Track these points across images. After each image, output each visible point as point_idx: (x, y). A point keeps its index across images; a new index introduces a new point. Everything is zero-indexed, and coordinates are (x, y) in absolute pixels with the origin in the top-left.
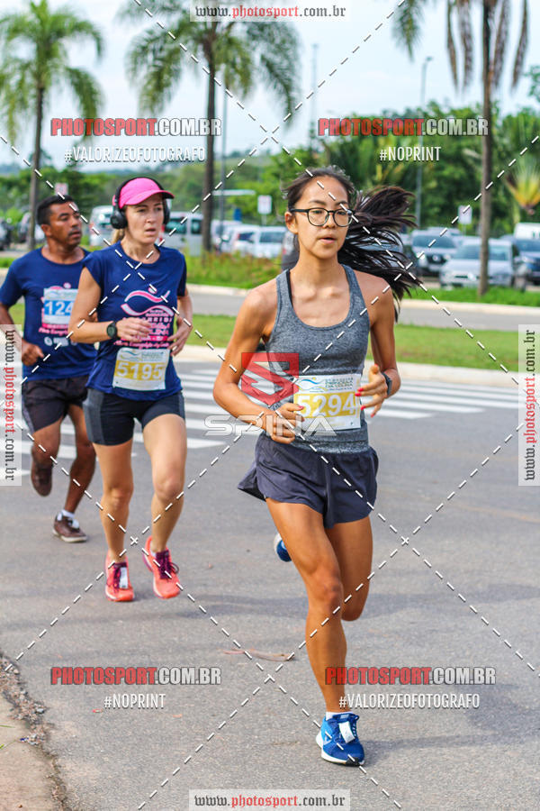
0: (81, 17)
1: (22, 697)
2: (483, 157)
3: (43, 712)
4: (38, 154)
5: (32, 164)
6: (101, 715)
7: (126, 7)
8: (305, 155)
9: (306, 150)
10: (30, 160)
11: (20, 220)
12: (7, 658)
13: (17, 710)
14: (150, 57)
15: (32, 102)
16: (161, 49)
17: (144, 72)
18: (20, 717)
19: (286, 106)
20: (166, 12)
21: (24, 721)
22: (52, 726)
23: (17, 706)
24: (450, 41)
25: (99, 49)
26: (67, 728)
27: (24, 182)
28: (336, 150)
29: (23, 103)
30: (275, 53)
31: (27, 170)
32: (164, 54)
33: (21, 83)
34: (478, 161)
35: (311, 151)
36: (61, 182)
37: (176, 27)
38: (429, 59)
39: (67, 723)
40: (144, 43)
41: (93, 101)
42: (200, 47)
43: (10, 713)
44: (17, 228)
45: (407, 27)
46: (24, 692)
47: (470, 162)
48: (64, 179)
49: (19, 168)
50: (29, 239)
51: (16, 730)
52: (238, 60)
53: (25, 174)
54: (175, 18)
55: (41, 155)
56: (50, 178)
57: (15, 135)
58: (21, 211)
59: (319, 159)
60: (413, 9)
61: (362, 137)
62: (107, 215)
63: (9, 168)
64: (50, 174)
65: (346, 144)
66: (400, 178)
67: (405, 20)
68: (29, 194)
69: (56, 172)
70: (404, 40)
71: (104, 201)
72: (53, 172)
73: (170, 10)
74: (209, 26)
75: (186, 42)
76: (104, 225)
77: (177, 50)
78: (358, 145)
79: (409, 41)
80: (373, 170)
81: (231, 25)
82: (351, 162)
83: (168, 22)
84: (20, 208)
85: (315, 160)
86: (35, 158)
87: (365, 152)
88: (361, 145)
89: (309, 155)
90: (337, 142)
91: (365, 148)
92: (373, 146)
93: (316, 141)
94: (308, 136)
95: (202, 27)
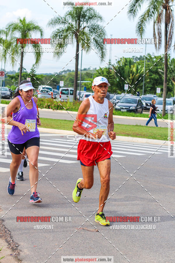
0: (36, 25)
1: (11, 241)
2: (165, 72)
3: (18, 246)
4: (21, 67)
5: (19, 71)
6: (36, 247)
7: (51, 22)
8: (107, 70)
9: (107, 68)
10: (19, 70)
11: (15, 89)
12: (7, 229)
14: (58, 38)
16: (62, 35)
18: (11, 247)
19: (101, 54)
20: (64, 24)
21: (12, 249)
22: (21, 251)
23: (10, 244)
24: (154, 34)
25: (42, 35)
26: (25, 251)
27: (17, 77)
28: (117, 69)
29: (17, 52)
30: (98, 37)
31: (18, 73)
32: (63, 37)
33: (16, 46)
34: (163, 73)
35: (109, 68)
36: (29, 77)
37: (66, 29)
40: (56, 33)
42: (74, 35)
43: (7, 246)
44: (14, 91)
45: (141, 29)
46: (12, 240)
47: (160, 73)
48: (30, 77)
49: (15, 72)
51: (9, 252)
53: (17, 74)
54: (66, 26)
55: (23, 68)
56: (25, 76)
57: (14, 62)
58: (16, 86)
59: (112, 71)
60: (143, 24)
61: (126, 65)
62: (43, 88)
63: (12, 72)
64: (25, 74)
65: (121, 67)
66: (137, 78)
67: (140, 27)
68: (18, 81)
69: (27, 74)
70: (139, 34)
71: (43, 84)
72: (26, 74)
73: (65, 23)
74: (77, 28)
75: (70, 33)
76: (42, 91)
77: (67, 36)
78: (124, 67)
79: (141, 34)
80: (129, 75)
81: (84, 28)
82: (122, 72)
83: (64, 27)
84: (15, 85)
85: (110, 72)
86: (20, 69)
87: (127, 70)
88: (125, 67)
89: (109, 70)
90: (117, 66)
91: (127, 68)
92: (129, 68)
93: (111, 66)
94: (108, 64)
95: (75, 28)
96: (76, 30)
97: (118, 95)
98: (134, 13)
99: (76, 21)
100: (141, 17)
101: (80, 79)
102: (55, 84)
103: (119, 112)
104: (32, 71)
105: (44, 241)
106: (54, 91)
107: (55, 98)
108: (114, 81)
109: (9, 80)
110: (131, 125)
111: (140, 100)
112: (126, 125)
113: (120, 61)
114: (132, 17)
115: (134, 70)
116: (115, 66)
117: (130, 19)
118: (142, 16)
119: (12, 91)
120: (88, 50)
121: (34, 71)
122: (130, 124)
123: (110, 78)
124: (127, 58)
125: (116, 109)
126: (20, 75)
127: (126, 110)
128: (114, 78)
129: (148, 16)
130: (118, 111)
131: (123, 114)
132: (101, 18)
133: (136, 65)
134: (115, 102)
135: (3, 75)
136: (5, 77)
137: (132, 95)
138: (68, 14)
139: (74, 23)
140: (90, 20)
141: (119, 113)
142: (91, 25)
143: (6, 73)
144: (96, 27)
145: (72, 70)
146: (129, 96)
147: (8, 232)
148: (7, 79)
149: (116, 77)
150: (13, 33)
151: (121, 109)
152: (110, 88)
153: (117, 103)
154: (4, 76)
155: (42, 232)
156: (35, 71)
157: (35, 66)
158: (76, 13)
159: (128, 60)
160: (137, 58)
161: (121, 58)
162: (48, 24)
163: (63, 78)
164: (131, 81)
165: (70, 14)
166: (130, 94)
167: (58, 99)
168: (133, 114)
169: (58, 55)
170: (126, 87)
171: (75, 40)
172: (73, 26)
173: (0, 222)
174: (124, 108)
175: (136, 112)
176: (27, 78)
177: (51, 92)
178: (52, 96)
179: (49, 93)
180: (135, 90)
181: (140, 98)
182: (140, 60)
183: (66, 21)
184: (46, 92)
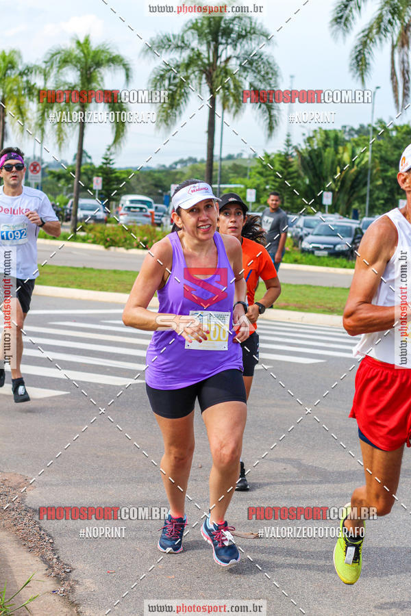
0: (115, 53)
1: (55, 560)
3: (70, 572)
4: (81, 152)
5: (76, 162)
6: (113, 575)
7: (149, 46)
8: (282, 159)
9: (283, 154)
10: (74, 159)
11: (66, 203)
12: (44, 531)
13: (51, 570)
14: (166, 83)
16: (175, 78)
18: (53, 574)
19: (268, 121)
20: (179, 50)
21: (55, 578)
22: (77, 582)
23: (51, 567)
24: (393, 74)
25: (127, 76)
26: (88, 584)
28: (306, 155)
30: (260, 81)
31: (72, 166)
32: (177, 80)
35: (287, 154)
36: (98, 176)
37: (186, 61)
38: (378, 88)
39: (88, 580)
40: (162, 73)
42: (204, 76)
43: (45, 572)
44: (63, 210)
45: (361, 63)
46: (56, 556)
48: (100, 174)
49: (66, 164)
50: (72, 217)
51: (50, 584)
52: (232, 86)
54: (186, 54)
55: (84, 155)
56: (90, 173)
57: (63, 140)
58: (67, 197)
59: (293, 162)
60: (366, 50)
61: (326, 146)
62: (132, 201)
63: (59, 165)
64: (90, 169)
65: (314, 150)
66: (353, 177)
67: (359, 58)
68: (73, 184)
69: (94, 168)
70: (358, 73)
71: (130, 191)
72: (92, 167)
73: (182, 48)
74: (211, 60)
75: (194, 72)
76: (129, 208)
77: (187, 78)
78: (323, 151)
79: (362, 75)
80: (334, 171)
81: (228, 59)
82: (317, 164)
83: (180, 57)
84: (67, 194)
85: (290, 163)
86: (78, 157)
87: (328, 157)
88: (325, 151)
89: (285, 158)
90: (306, 149)
91: (328, 154)
92: (334, 153)
93: (290, 148)
94: (285, 144)
95: (206, 61)
96: (209, 65)
97: (308, 218)
98: (345, 25)
99: (208, 43)
100: (362, 35)
101: (218, 179)
102: (160, 191)
103: (310, 256)
104: (105, 161)
105: (132, 560)
106: (156, 208)
107: (159, 225)
108: (299, 185)
109: (52, 183)
110: (337, 288)
111: (359, 228)
112: (325, 288)
113: (314, 137)
114: (340, 33)
115: (346, 157)
116: (300, 149)
117: (336, 38)
118: (363, 32)
119: (59, 209)
120: (237, 111)
121: (111, 160)
122: (335, 286)
123: (288, 177)
124: (330, 131)
125: (303, 251)
126: (77, 170)
127: (325, 253)
128: (299, 177)
129: (378, 33)
130: (307, 254)
131: (319, 262)
132: (266, 35)
133: (349, 146)
134: (301, 234)
135: (38, 172)
136: (43, 175)
137: (342, 217)
138: (190, 28)
139: (203, 49)
140: (241, 40)
141: (311, 260)
142: (243, 52)
143: (44, 166)
144: (256, 58)
145: (199, 159)
146: (333, 220)
147: (47, 538)
148: (47, 180)
149: (302, 173)
150: (62, 73)
151: (314, 249)
152: (289, 200)
153: (306, 235)
154: (39, 174)
156: (111, 162)
157: (113, 149)
158: (209, 26)
159: (332, 135)
160: (352, 129)
161: (315, 131)
162: (143, 51)
163: (178, 177)
164: (339, 184)
165: (195, 27)
166: (337, 215)
167: (166, 226)
168: (344, 261)
169: (167, 124)
170: (327, 199)
171: (206, 88)
172: (202, 56)
173: (29, 515)
174: (322, 247)
175: (351, 257)
176: (95, 179)
177: (150, 210)
178: (153, 219)
179: (146, 211)
180: (349, 204)
181: (359, 224)
182: (359, 136)
183: (186, 45)
184: (138, 210)
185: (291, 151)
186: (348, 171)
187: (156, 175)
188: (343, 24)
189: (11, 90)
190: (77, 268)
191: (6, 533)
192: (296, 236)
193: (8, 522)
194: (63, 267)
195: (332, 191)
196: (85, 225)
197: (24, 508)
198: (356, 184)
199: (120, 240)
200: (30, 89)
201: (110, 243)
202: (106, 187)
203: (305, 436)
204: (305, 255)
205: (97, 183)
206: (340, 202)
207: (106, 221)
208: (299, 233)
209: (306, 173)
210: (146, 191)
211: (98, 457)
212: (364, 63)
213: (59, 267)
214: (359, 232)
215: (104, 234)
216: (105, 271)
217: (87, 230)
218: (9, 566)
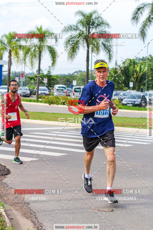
1: (36, 222)
3: (42, 226)
5: (38, 73)
7: (64, 29)
8: (114, 70)
9: (114, 68)
11: (34, 88)
12: (32, 211)
14: (71, 43)
15: (37, 55)
16: (74, 41)
17: (69, 47)
18: (36, 227)
19: (109, 56)
20: (75, 30)
21: (37, 229)
23: (35, 224)
25: (56, 41)
29: (35, 56)
30: (106, 41)
32: (75, 42)
33: (35, 50)
35: (116, 69)
36: (46, 78)
37: (78, 35)
38: (149, 43)
40: (69, 39)
41: (55, 55)
42: (85, 40)
43: (33, 226)
45: (143, 34)
46: (37, 220)
48: (46, 77)
49: (34, 74)
50: (37, 94)
52: (96, 44)
53: (36, 75)
54: (78, 32)
55: (40, 70)
56: (43, 77)
57: (33, 65)
58: (34, 86)
59: (118, 71)
60: (145, 29)
61: (130, 65)
62: (59, 87)
63: (31, 74)
64: (42, 75)
65: (126, 67)
66: (141, 76)
67: (142, 32)
68: (37, 81)
69: (44, 75)
70: (142, 38)
71: (58, 83)
73: (76, 30)
74: (87, 34)
75: (81, 39)
76: (58, 90)
77: (78, 41)
78: (129, 67)
79: (143, 38)
80: (133, 74)
82: (127, 72)
83: (76, 33)
84: (34, 85)
85: (117, 71)
86: (38, 71)
87: (131, 69)
88: (130, 67)
89: (115, 70)
90: (123, 66)
91: (131, 68)
92: (133, 67)
93: (117, 66)
94: (115, 65)
95: (85, 34)
96: (86, 36)
97: (124, 92)
98: (137, 19)
99: (86, 28)
100: (143, 23)
101: (91, 78)
102: (69, 83)
103: (126, 106)
104: (48, 72)
105: (65, 221)
106: (68, 89)
107: (69, 96)
108: (121, 79)
109: (28, 81)
110: (136, 118)
111: (144, 95)
112: (132, 118)
113: (126, 62)
114: (135, 23)
115: (138, 69)
116: (120, 66)
117: (133, 25)
118: (143, 22)
119: (32, 91)
120: (98, 53)
121: (50, 72)
122: (135, 117)
124: (132, 59)
125: (123, 104)
127: (131, 105)
128: (120, 77)
130: (124, 105)
131: (129, 108)
132: (108, 25)
133: (139, 65)
134: (122, 98)
135: (24, 77)
136: (25, 78)
137: (137, 91)
138: (79, 22)
140: (98, 26)
141: (126, 108)
142: (99, 31)
143: (25, 75)
144: (104, 33)
145: (83, 71)
146: (134, 93)
147: (33, 213)
148: (27, 80)
149: (122, 75)
150: (32, 40)
151: (127, 104)
152: (117, 86)
153: (124, 98)
154: (24, 78)
155: (62, 214)
156: (51, 73)
157: (51, 68)
158: (86, 22)
159: (133, 61)
160: (140, 59)
161: (126, 60)
162: (62, 31)
163: (75, 78)
164: (136, 79)
165: (81, 22)
166: (135, 91)
167: (72, 96)
168: (138, 108)
169: (72, 58)
170: (131, 85)
171: (85, 45)
172: (84, 33)
173: (26, 205)
174: (130, 103)
175: (141, 106)
176: (45, 79)
177: (65, 90)
178: (67, 94)
179: (64, 91)
180: (139, 87)
181: (144, 94)
182: (142, 61)
183: (78, 28)
184: (61, 90)
185: (117, 67)
186: (139, 74)
187: (67, 77)
188: (136, 19)
189: (13, 47)
190: (39, 113)
191: (18, 212)
192: (120, 99)
193: (18, 208)
194: (34, 112)
195: (133, 82)
196: (41, 96)
197: (24, 202)
198: (142, 79)
199: (54, 102)
200: (20, 47)
201: (51, 103)
202: (49, 82)
203: (127, 174)
204: (123, 106)
205: (45, 81)
206: (136, 86)
207: (49, 95)
208: (121, 98)
209: (123, 75)
210: (64, 83)
211: (50, 183)
212: (144, 34)
213: (32, 112)
214: (144, 97)
215: (49, 99)
216: (50, 113)
217: (42, 98)
218: (20, 224)
